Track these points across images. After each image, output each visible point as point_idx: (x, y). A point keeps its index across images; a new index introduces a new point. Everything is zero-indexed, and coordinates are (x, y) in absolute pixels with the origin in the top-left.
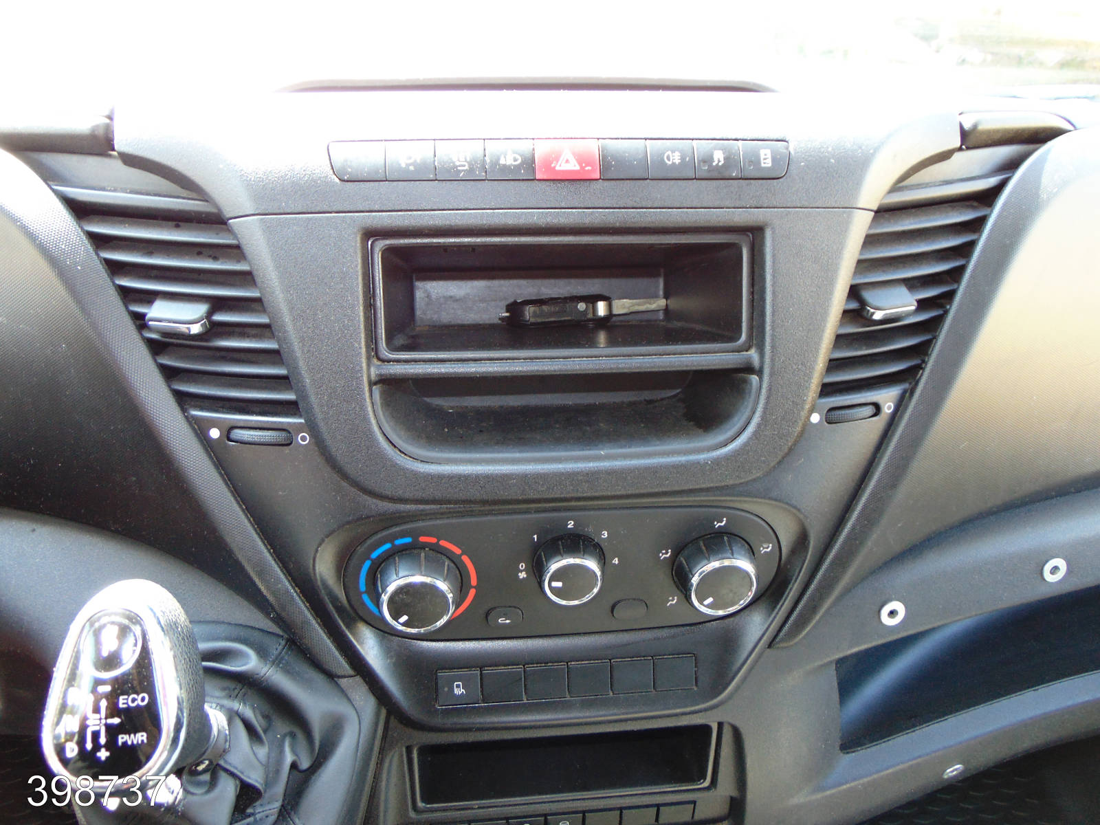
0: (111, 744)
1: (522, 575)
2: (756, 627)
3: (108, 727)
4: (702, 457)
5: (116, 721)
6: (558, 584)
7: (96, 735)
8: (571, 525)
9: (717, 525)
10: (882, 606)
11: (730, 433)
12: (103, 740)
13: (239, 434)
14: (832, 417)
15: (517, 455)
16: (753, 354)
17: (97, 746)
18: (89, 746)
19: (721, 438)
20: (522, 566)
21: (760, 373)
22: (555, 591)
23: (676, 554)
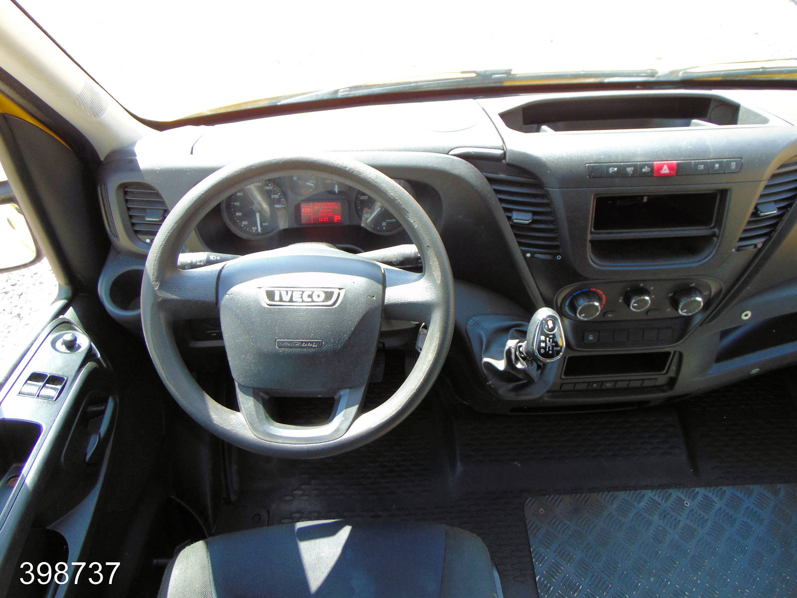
0: (553, 350)
1: (620, 301)
2: (698, 319)
3: (552, 346)
4: (693, 265)
5: (554, 344)
6: (636, 305)
7: (549, 347)
8: (642, 285)
9: (691, 285)
10: (743, 312)
11: (703, 257)
12: (551, 349)
13: (537, 255)
14: (739, 249)
15: (632, 264)
16: (716, 230)
17: (549, 350)
18: (547, 350)
19: (700, 258)
20: (621, 298)
21: (718, 237)
22: (634, 307)
23: (675, 294)
